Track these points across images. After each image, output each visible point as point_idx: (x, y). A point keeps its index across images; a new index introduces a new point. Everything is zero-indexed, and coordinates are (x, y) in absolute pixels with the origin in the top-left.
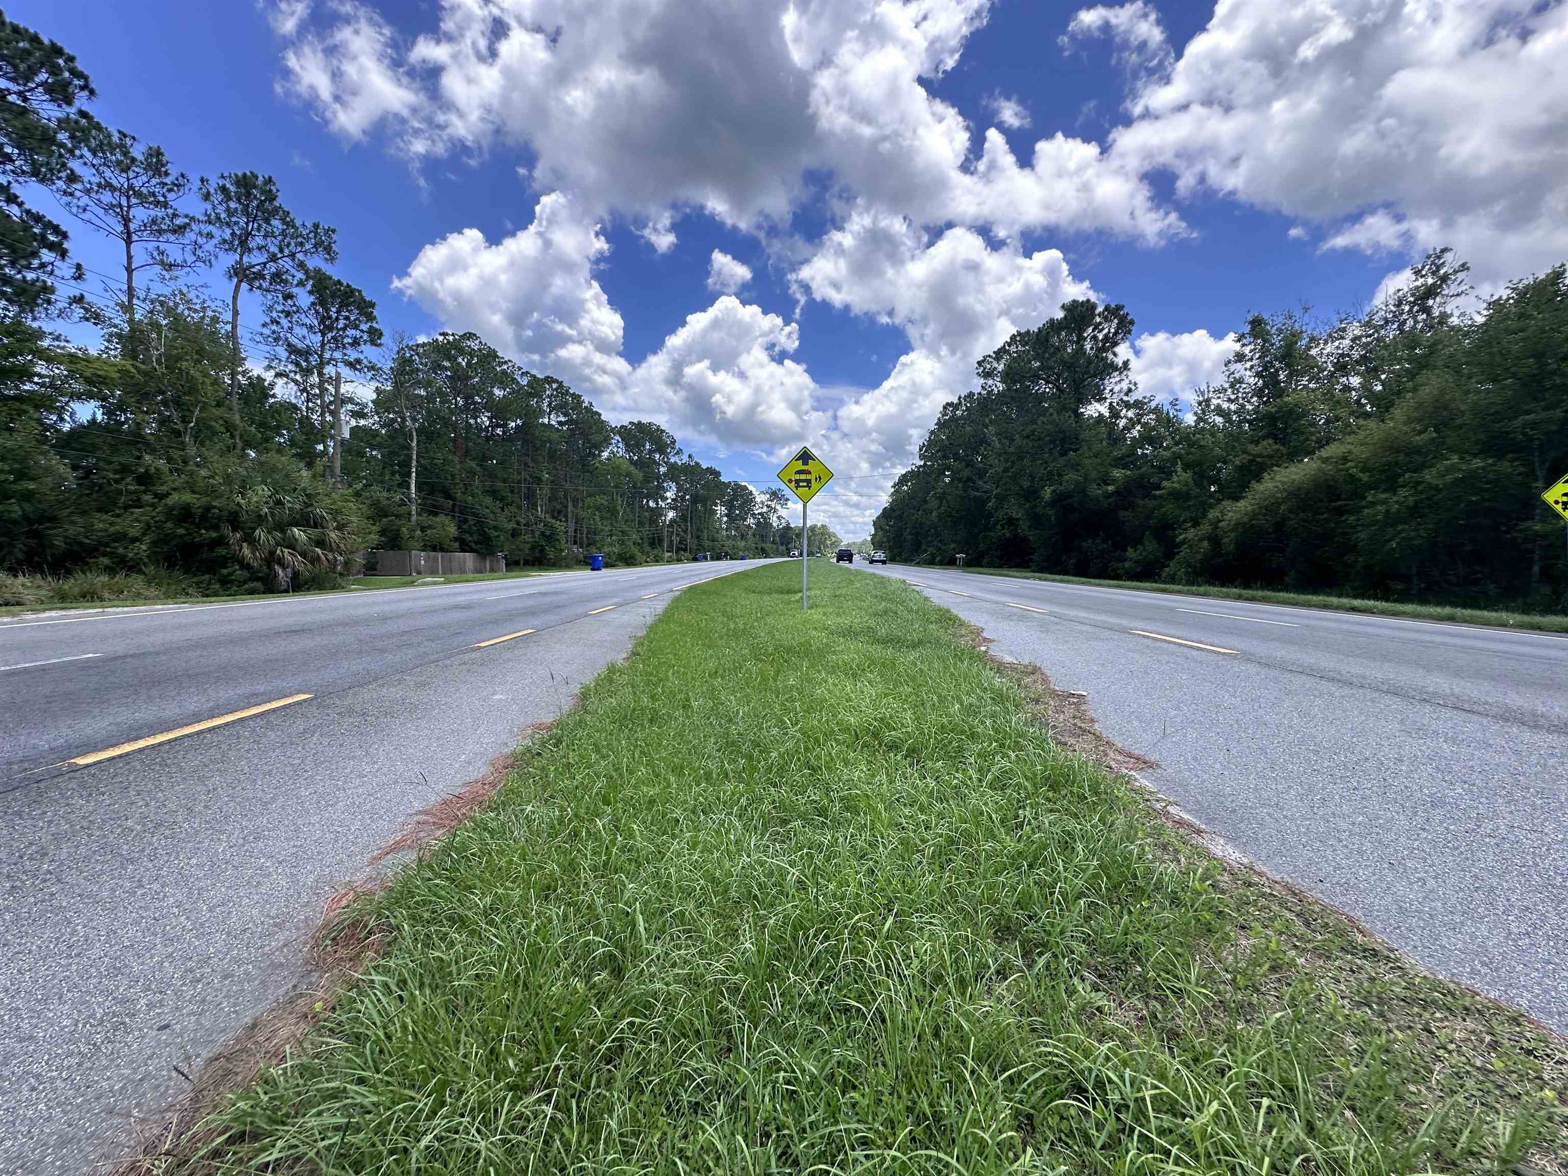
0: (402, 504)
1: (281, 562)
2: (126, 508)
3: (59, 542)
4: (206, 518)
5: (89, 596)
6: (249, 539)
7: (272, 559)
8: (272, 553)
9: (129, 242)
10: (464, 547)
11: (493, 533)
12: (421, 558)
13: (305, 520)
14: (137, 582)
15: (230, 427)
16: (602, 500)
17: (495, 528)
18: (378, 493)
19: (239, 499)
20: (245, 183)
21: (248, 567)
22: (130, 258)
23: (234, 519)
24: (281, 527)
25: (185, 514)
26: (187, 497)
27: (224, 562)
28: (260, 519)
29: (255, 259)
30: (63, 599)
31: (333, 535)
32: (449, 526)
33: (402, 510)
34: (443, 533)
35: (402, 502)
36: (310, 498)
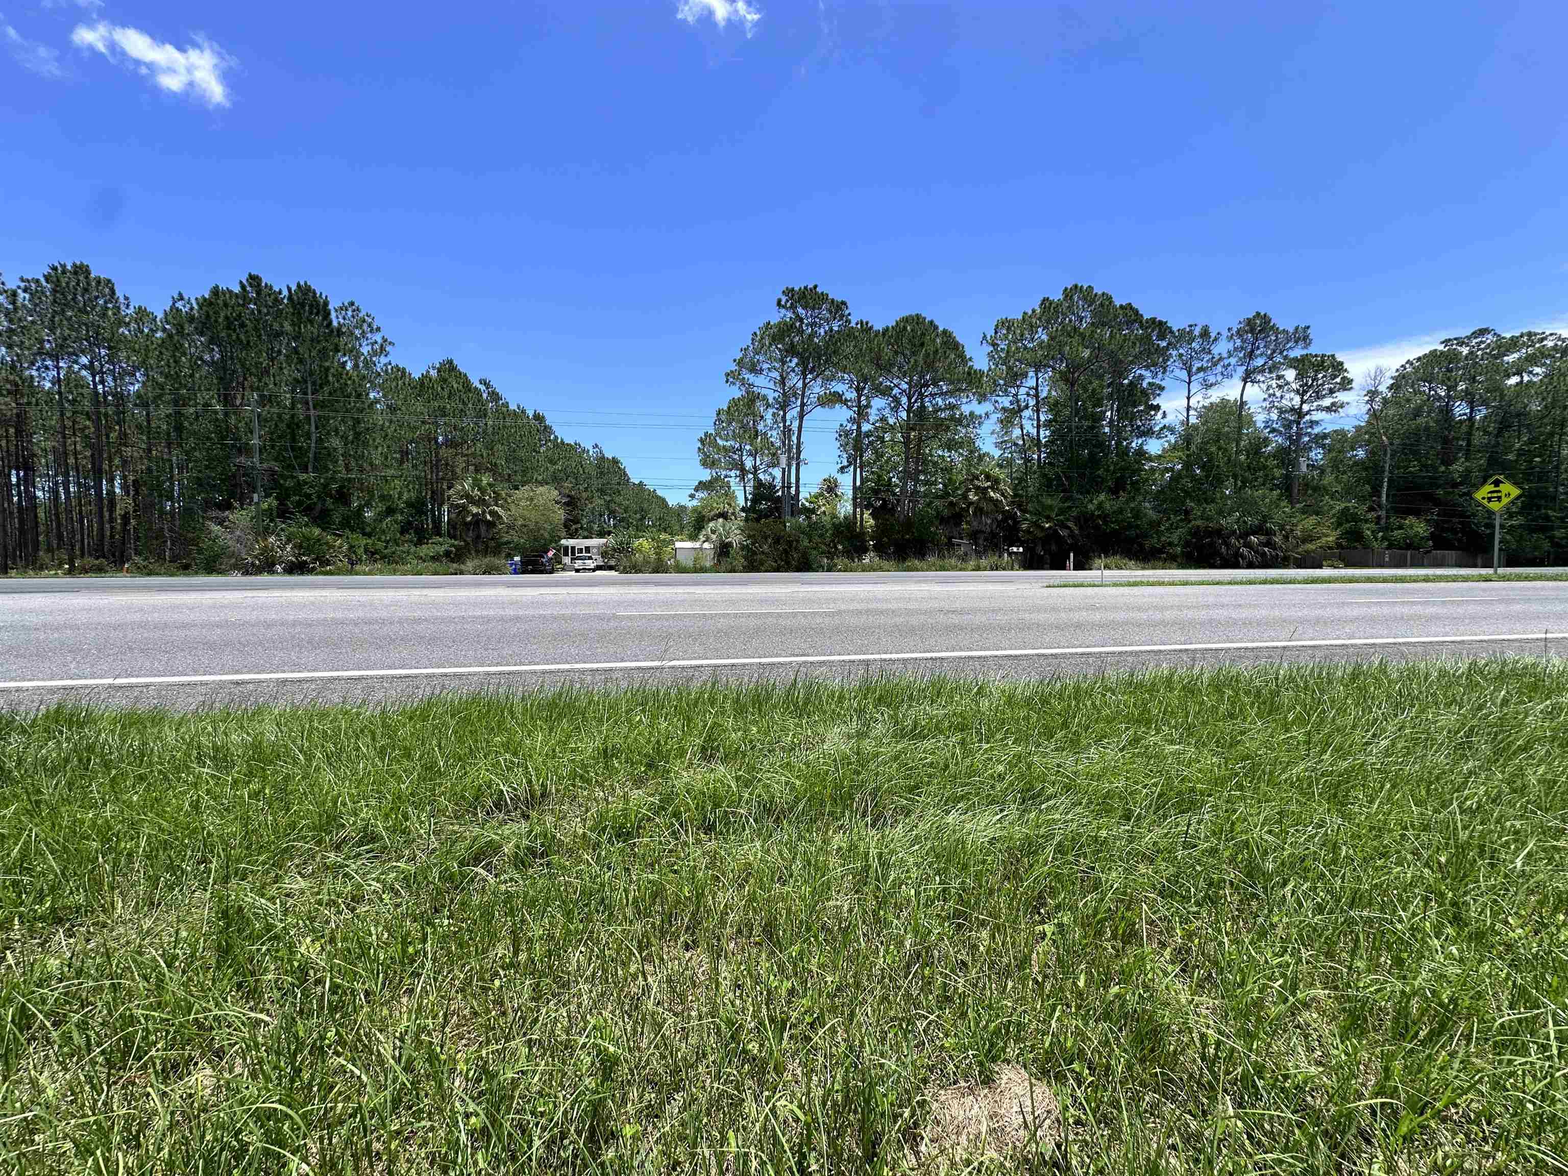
4: (1209, 533)
6: (1226, 543)
7: (1237, 554)
8: (1237, 550)
12: (1387, 556)
13: (1262, 531)
15: (1233, 476)
18: (1347, 504)
19: (1223, 522)
20: (1252, 322)
21: (1224, 559)
22: (1189, 392)
23: (1218, 532)
24: (1245, 535)
28: (1233, 532)
29: (1258, 363)
31: (1278, 539)
32: (1419, 527)
33: (1369, 516)
34: (1411, 533)
35: (1371, 509)
36: (1265, 517)
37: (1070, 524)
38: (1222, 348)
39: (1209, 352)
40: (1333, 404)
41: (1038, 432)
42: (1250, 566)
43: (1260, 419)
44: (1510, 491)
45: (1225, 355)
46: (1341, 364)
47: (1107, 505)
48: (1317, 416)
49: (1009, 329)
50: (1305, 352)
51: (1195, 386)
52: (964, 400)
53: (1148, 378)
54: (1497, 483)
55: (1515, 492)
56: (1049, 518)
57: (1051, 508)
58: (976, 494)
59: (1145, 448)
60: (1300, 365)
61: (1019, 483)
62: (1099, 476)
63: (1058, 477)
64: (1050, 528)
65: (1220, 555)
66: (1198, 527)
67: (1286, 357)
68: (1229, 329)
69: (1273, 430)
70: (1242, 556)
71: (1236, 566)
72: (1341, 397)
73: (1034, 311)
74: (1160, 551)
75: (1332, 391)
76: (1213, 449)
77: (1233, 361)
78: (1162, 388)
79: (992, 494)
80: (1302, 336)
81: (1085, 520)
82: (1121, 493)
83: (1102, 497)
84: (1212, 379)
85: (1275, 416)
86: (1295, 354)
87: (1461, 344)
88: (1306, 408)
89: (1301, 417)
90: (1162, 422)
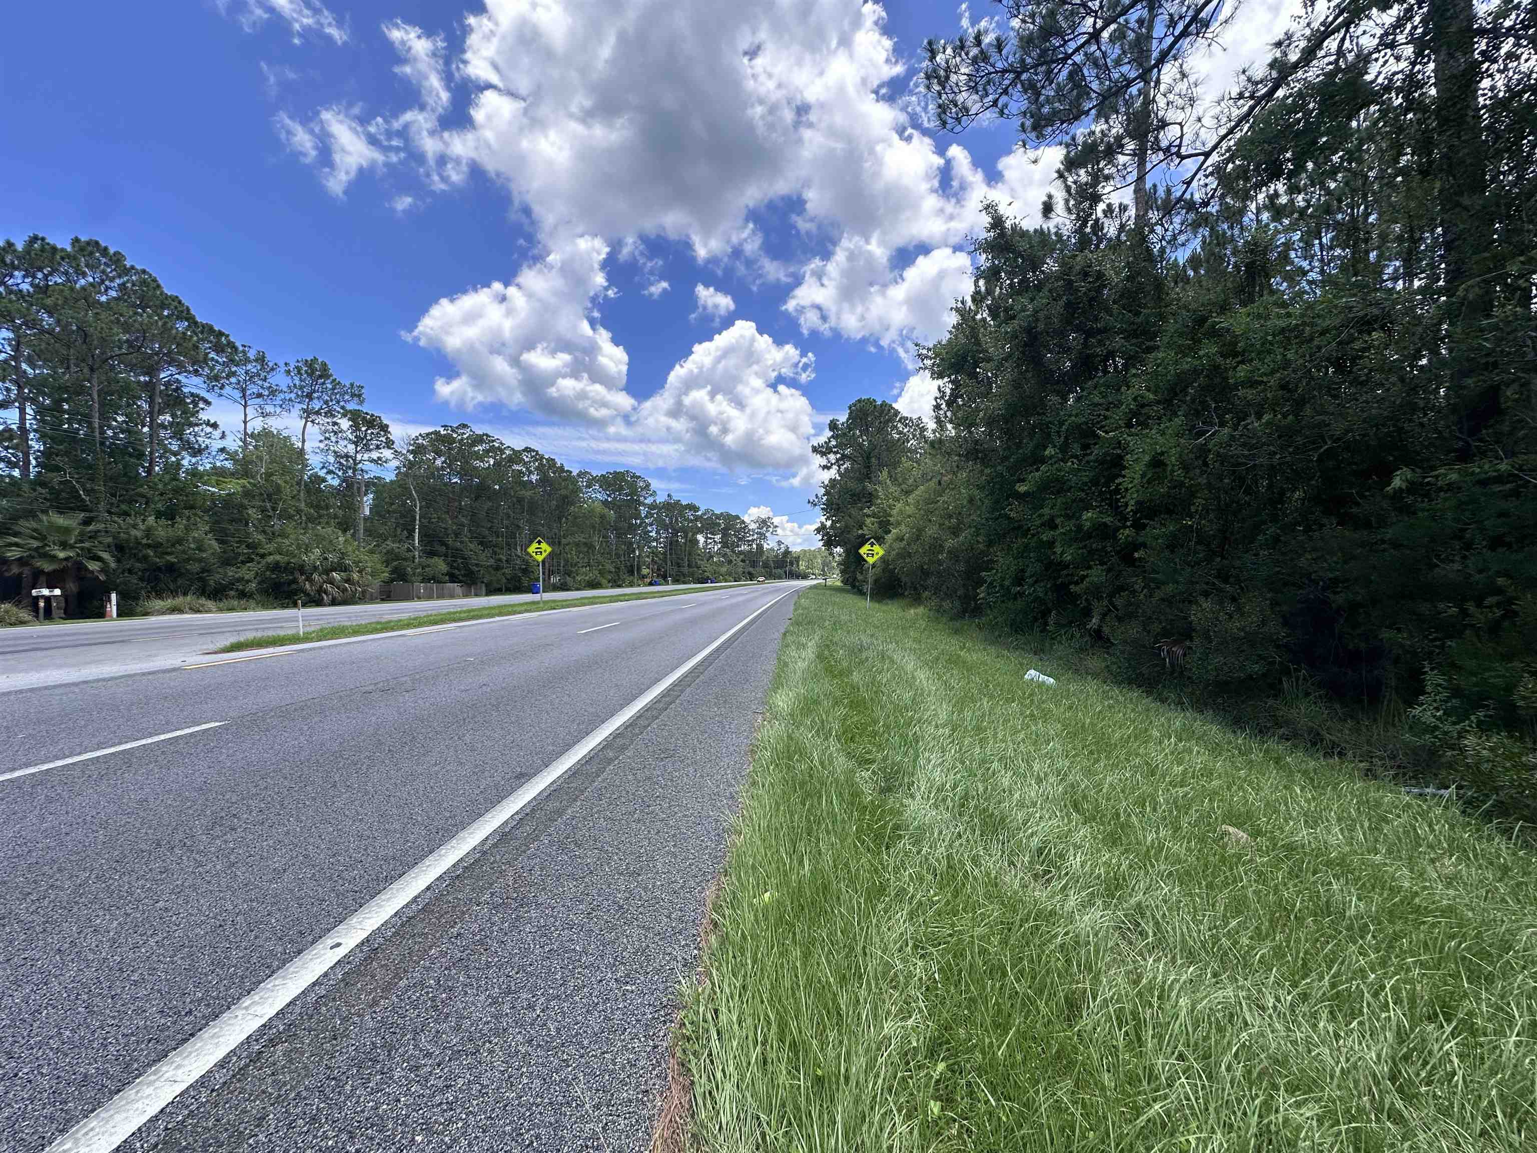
0: (409, 550)
1: (326, 592)
2: (243, 563)
3: (212, 583)
4: (287, 568)
5: (231, 609)
6: (309, 579)
7: (321, 590)
8: (321, 587)
9: (245, 406)
10: (453, 579)
11: (475, 569)
12: (422, 588)
13: (341, 567)
14: (252, 603)
15: (299, 511)
16: (580, 538)
17: (477, 565)
18: (391, 544)
19: (304, 558)
20: (310, 364)
21: (308, 595)
22: (246, 415)
23: (301, 569)
24: (327, 572)
25: (276, 567)
26: (278, 557)
27: (295, 592)
28: (315, 568)
29: (316, 405)
30: (221, 610)
31: (356, 576)
32: (439, 565)
33: (409, 555)
34: (436, 570)
36: (343, 555)
37: (105, 556)
38: (279, 380)
39: (266, 380)
41: (22, 419)
42: (336, 602)
43: (316, 459)
44: (546, 548)
45: (283, 389)
46: (387, 426)
47: (160, 532)
48: (367, 466)
50: (357, 408)
54: (539, 542)
55: (549, 549)
56: (62, 546)
57: (65, 530)
60: (354, 418)
62: (140, 495)
63: (68, 487)
65: (305, 592)
66: (277, 562)
67: (342, 408)
68: (287, 364)
69: (330, 472)
72: (386, 453)
74: (229, 587)
75: (378, 447)
76: (278, 482)
77: (292, 397)
80: (357, 393)
81: (126, 550)
82: (178, 519)
84: (269, 409)
85: (331, 459)
86: (351, 406)
87: (453, 431)
88: (359, 457)
89: (356, 464)
90: (219, 444)
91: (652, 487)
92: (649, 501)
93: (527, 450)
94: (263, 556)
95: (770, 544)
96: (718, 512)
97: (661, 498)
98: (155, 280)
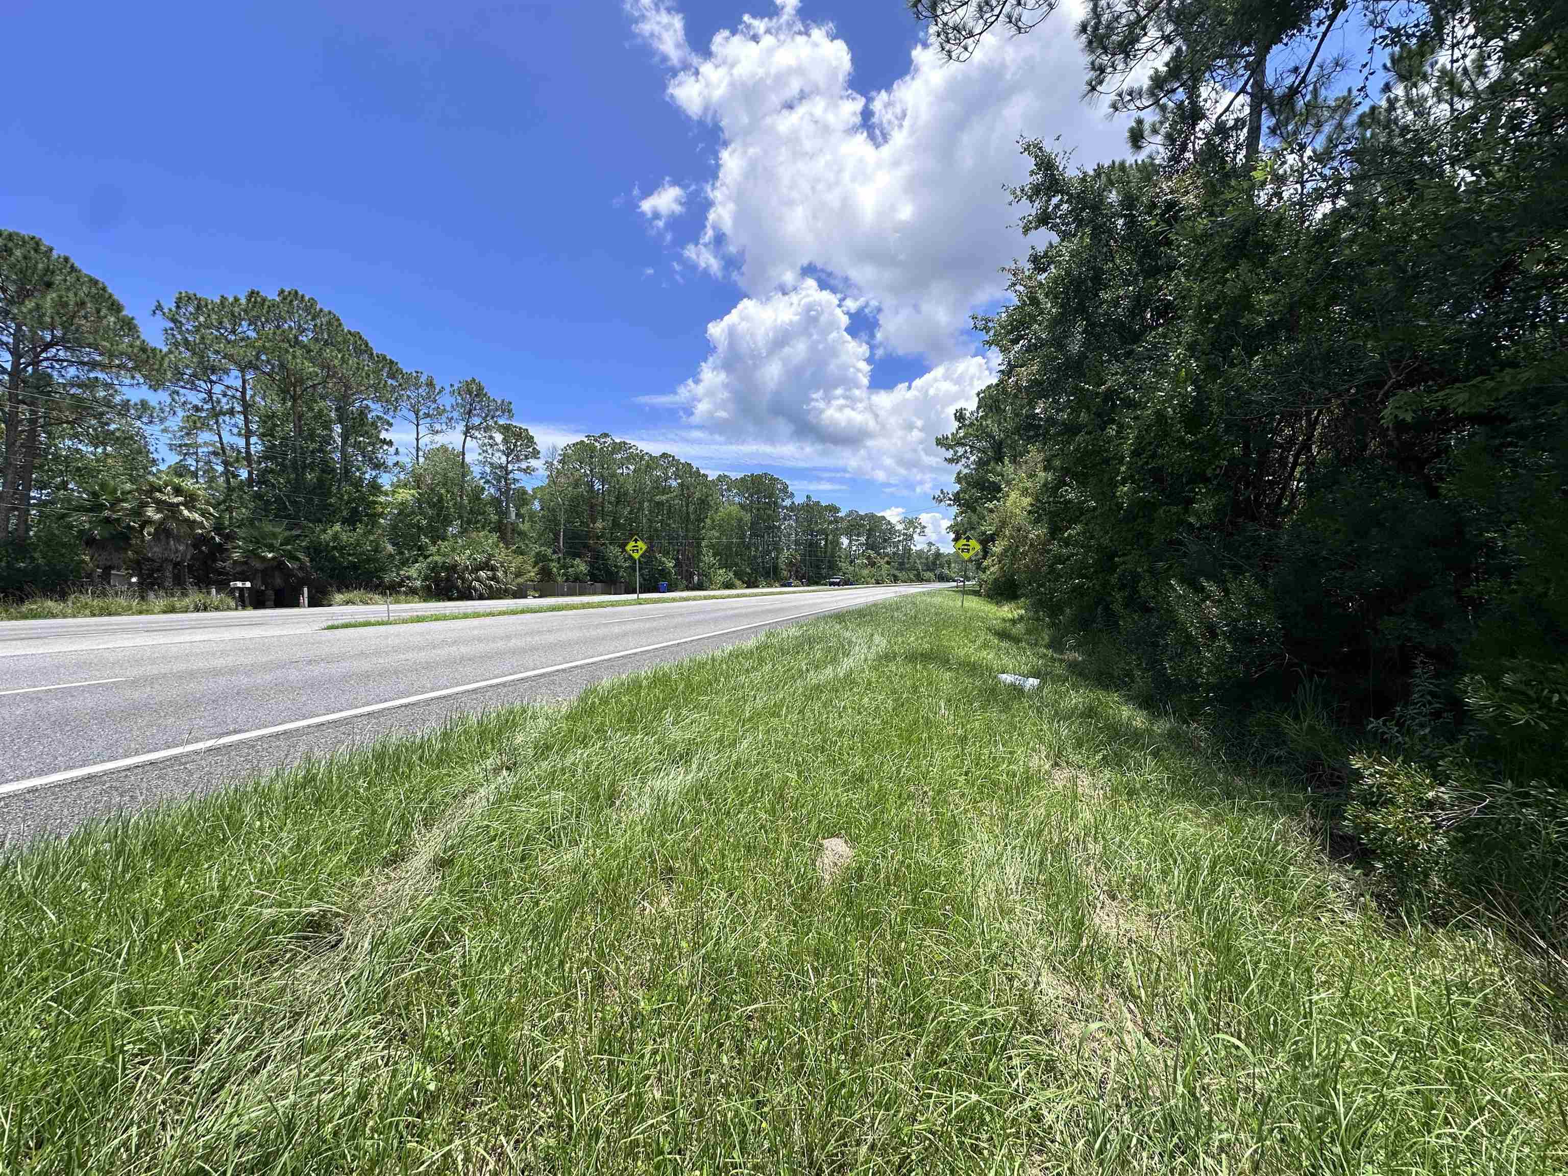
1: (473, 589)
4: (444, 567)
6: (461, 577)
7: (470, 587)
8: (470, 584)
9: (417, 425)
10: (594, 578)
11: (614, 569)
13: (488, 567)
17: (616, 566)
19: (457, 558)
20: (469, 385)
22: (418, 434)
23: (454, 568)
24: (476, 571)
25: (436, 566)
26: (438, 558)
27: (451, 589)
28: (466, 568)
29: (476, 421)
31: (500, 574)
32: (581, 566)
33: (554, 557)
34: (578, 570)
35: (555, 552)
36: (491, 556)
37: (301, 556)
38: (445, 401)
39: (435, 401)
40: (528, 467)
41: (248, 444)
42: (481, 597)
43: (476, 470)
44: (643, 546)
45: (448, 408)
46: (532, 437)
47: (344, 536)
48: (517, 475)
49: (198, 308)
50: (508, 422)
51: (423, 430)
52: (128, 381)
53: (376, 410)
54: (636, 541)
56: (271, 548)
57: (274, 535)
58: (158, 510)
59: (380, 481)
60: (505, 429)
61: (224, 504)
62: (331, 505)
63: (278, 499)
64: (273, 558)
65: (457, 588)
66: (436, 563)
67: (496, 423)
68: (452, 386)
69: (487, 482)
70: (476, 590)
71: (470, 598)
72: (533, 463)
73: (236, 300)
74: (401, 584)
75: (527, 457)
76: (443, 491)
77: (455, 415)
78: (391, 425)
79: (186, 513)
80: (506, 409)
81: (316, 551)
82: (358, 525)
83: (337, 527)
84: (437, 427)
85: (488, 470)
86: (501, 422)
87: (596, 440)
88: (510, 467)
89: (507, 474)
90: (395, 459)
91: (790, 489)
92: (787, 503)
93: (665, 455)
94: (426, 557)
95: (919, 544)
96: (862, 513)
97: (799, 500)
98: (338, 320)
